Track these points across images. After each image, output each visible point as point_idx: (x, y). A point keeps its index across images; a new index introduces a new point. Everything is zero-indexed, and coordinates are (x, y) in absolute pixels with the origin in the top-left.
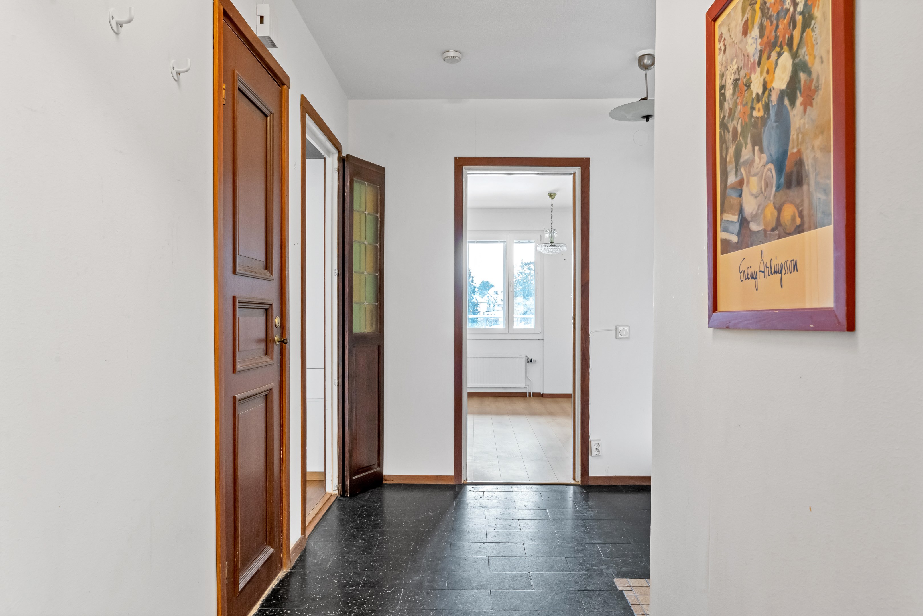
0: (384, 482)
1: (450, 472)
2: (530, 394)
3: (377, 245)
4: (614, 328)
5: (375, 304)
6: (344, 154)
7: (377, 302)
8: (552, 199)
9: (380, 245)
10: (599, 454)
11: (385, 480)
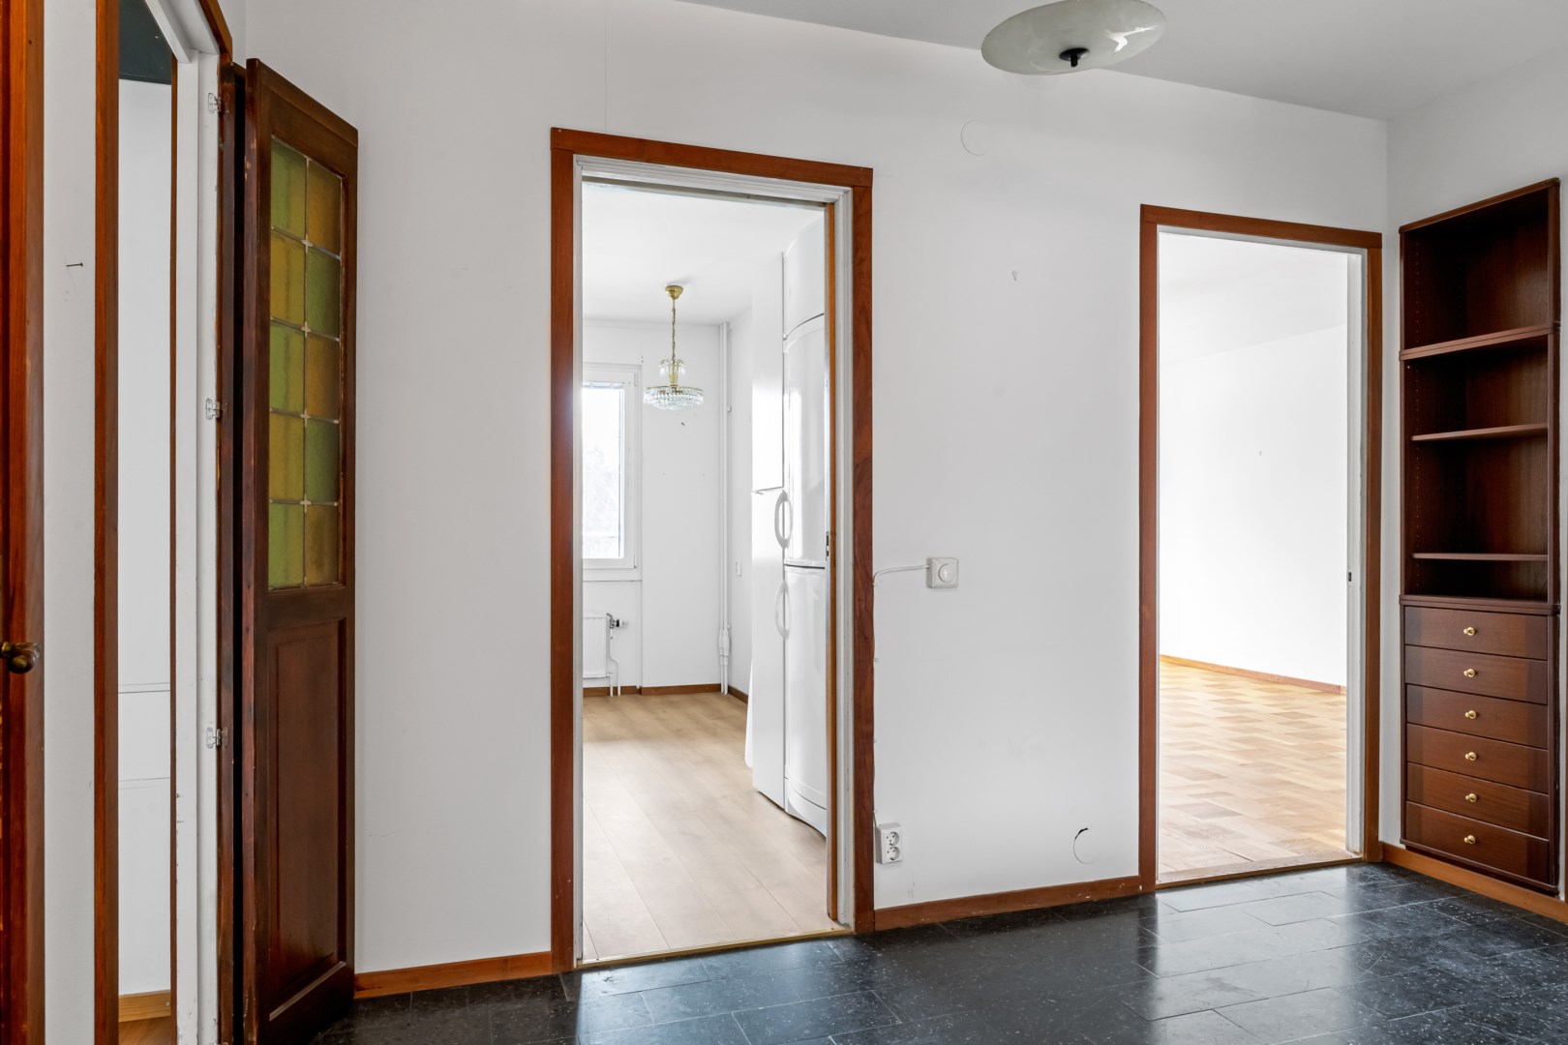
0: (358, 995)
1: (543, 944)
2: (615, 689)
3: (337, 340)
4: (924, 563)
5: (330, 503)
6: (240, 59)
7: (337, 500)
8: (674, 298)
9: (345, 341)
10: (897, 856)
11: (360, 989)
